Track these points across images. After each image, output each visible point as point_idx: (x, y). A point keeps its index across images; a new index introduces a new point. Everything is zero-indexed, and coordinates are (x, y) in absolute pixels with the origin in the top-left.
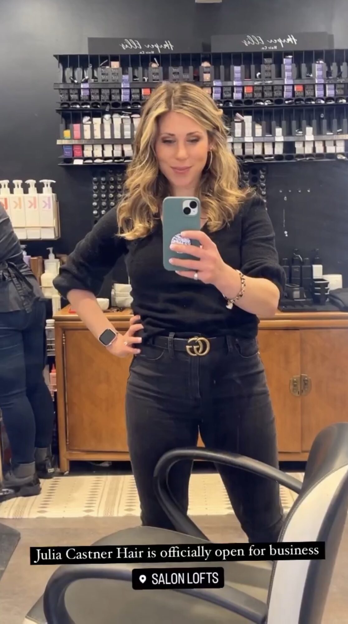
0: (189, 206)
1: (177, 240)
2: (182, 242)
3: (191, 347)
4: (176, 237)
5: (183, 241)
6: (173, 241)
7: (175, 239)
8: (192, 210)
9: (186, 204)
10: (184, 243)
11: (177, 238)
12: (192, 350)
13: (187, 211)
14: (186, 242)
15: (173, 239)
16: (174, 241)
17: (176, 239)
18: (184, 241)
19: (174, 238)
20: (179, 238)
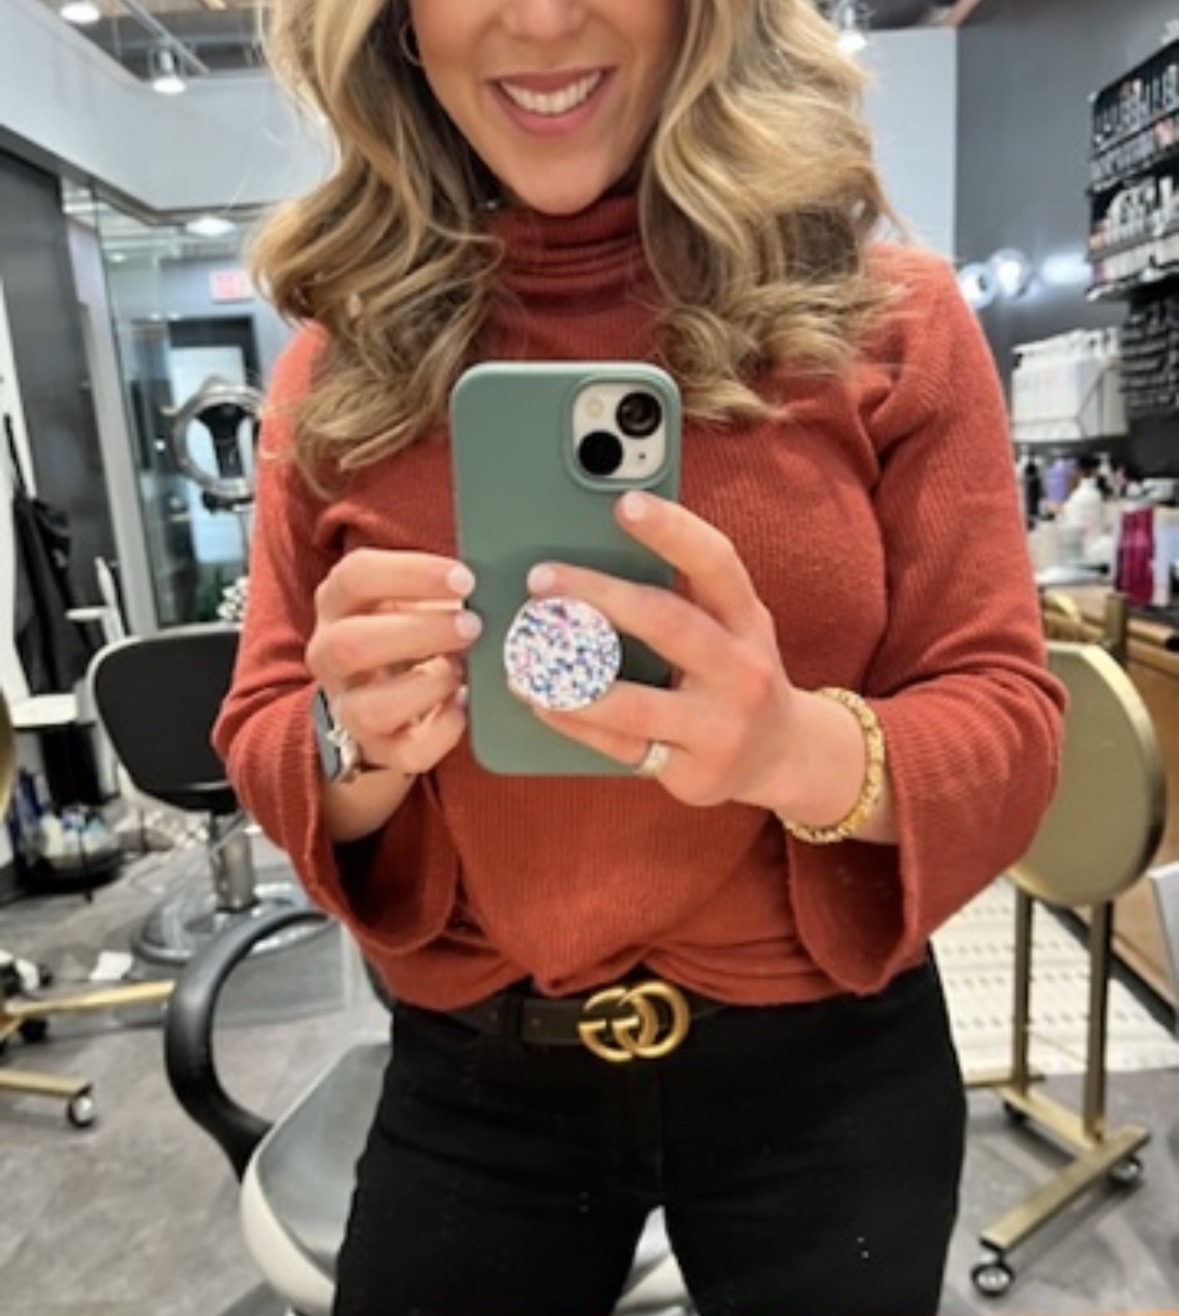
0: (610, 425)
1: (539, 637)
2: (565, 645)
3: (601, 1025)
4: (532, 619)
5: (575, 643)
6: (514, 641)
7: (525, 631)
8: (630, 446)
9: (596, 414)
10: (581, 650)
11: (538, 622)
12: (607, 1038)
13: (600, 454)
14: (594, 646)
15: (512, 633)
16: (523, 640)
17: (533, 628)
18: (583, 642)
19: (520, 622)
20: (552, 627)
